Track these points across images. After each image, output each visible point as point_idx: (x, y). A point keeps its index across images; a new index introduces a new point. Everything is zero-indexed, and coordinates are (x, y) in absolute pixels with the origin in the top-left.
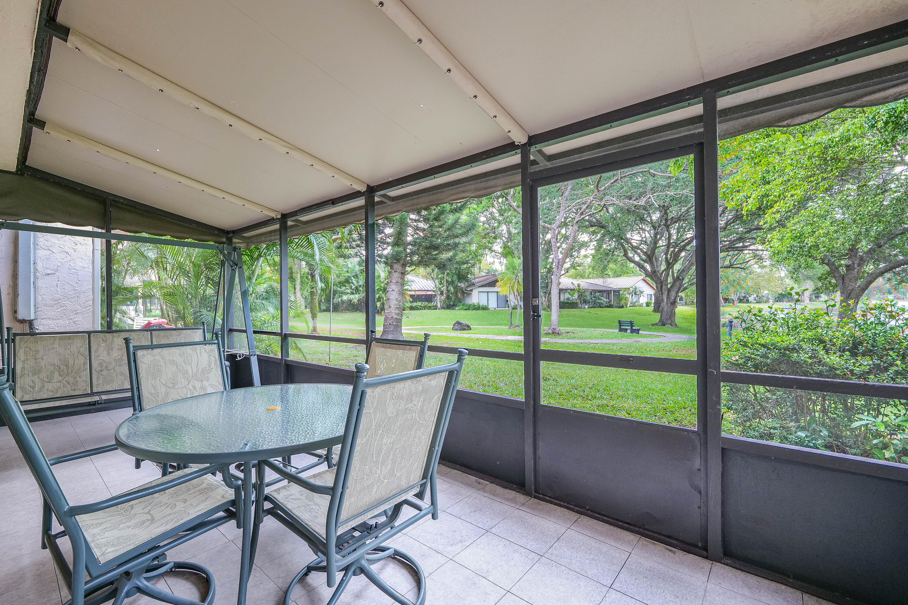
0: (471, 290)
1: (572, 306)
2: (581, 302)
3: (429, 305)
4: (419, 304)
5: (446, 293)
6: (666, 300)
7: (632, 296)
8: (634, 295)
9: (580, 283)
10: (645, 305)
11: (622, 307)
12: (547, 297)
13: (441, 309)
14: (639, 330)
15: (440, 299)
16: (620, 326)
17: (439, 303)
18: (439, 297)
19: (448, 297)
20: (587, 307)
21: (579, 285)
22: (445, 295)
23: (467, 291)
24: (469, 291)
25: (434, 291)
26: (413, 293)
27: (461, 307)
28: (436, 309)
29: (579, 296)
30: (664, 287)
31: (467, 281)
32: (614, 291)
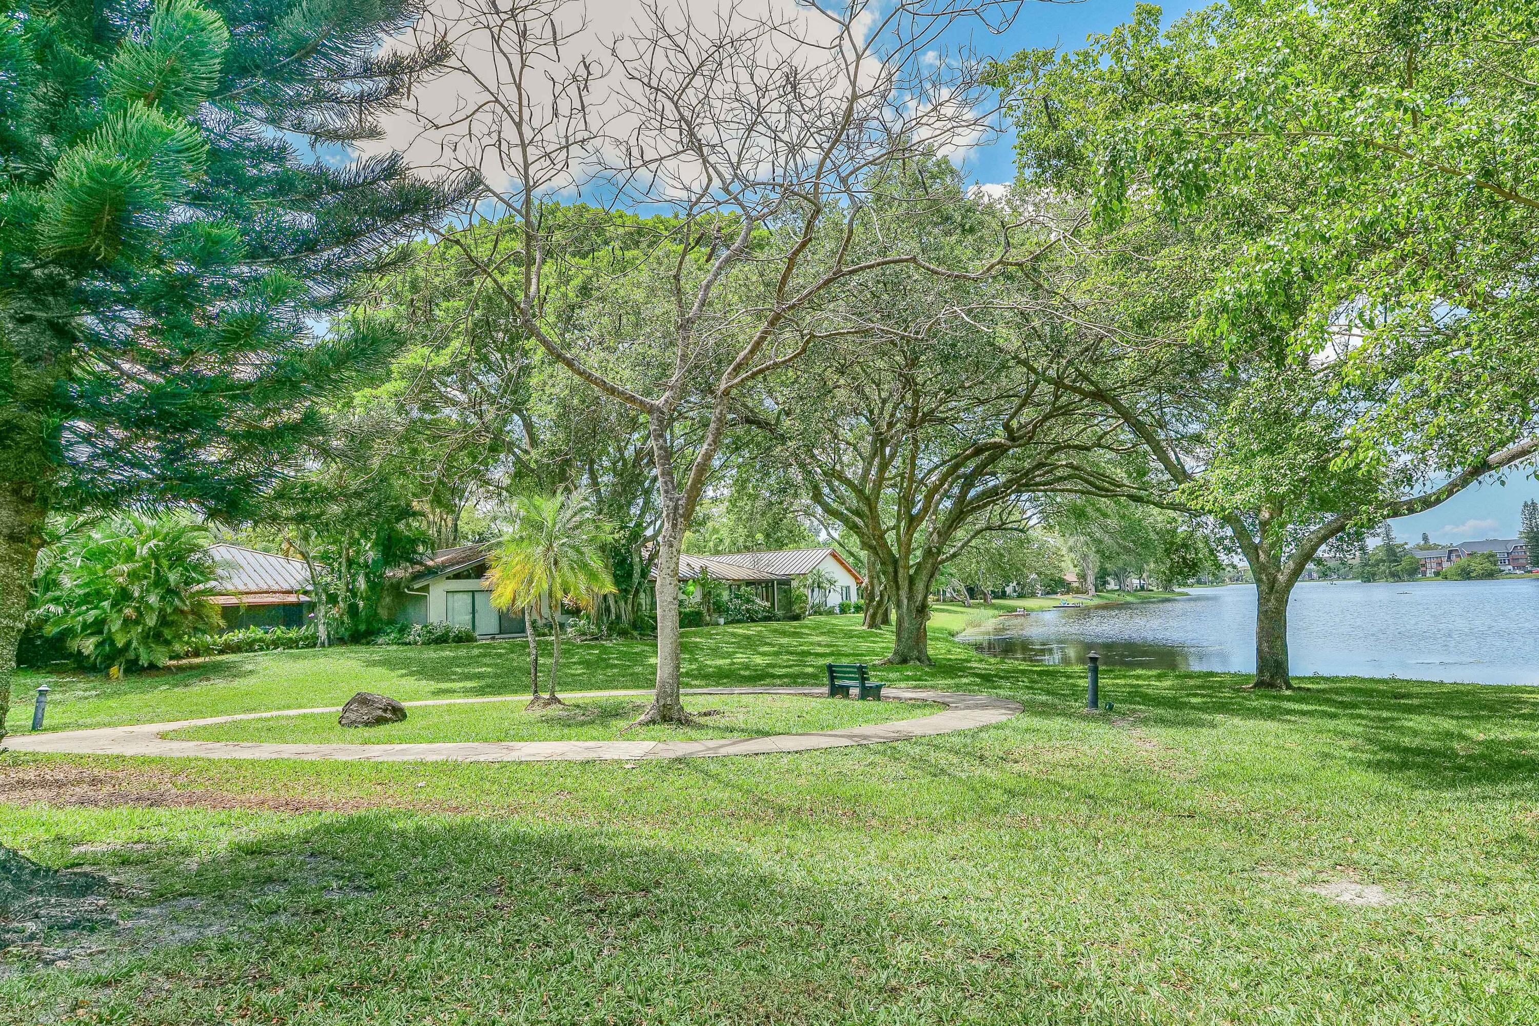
0: (426, 589)
1: (690, 621)
2: (708, 610)
3: (293, 634)
4: (256, 632)
5: (345, 599)
6: (905, 602)
7: (813, 591)
8: (816, 590)
9: (708, 564)
10: (837, 610)
11: (797, 618)
12: (630, 601)
13: (330, 645)
14: (879, 688)
15: (325, 616)
16: (832, 678)
17: (321, 628)
18: (323, 609)
19: (353, 610)
20: (722, 621)
21: (704, 570)
22: (341, 604)
23: (413, 590)
24: (417, 590)
25: (306, 593)
26: (233, 600)
27: (392, 636)
28: (315, 645)
29: (704, 596)
30: (901, 572)
31: (413, 562)
32: (781, 582)
